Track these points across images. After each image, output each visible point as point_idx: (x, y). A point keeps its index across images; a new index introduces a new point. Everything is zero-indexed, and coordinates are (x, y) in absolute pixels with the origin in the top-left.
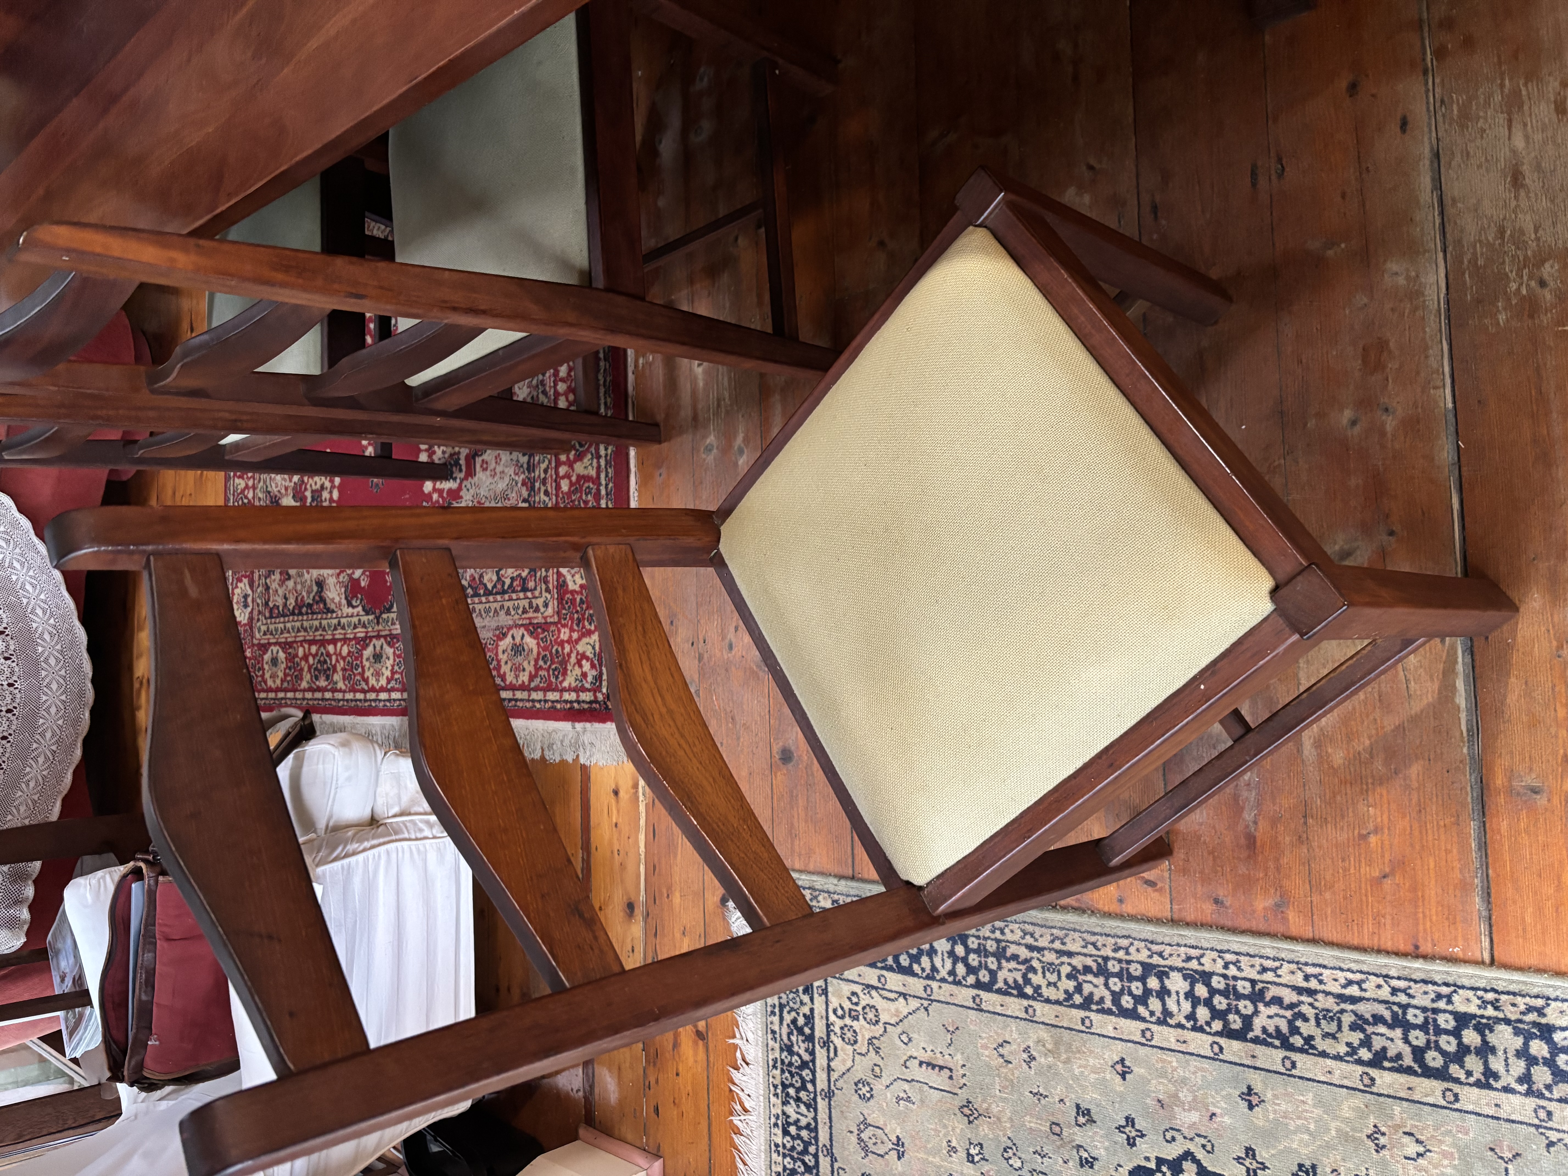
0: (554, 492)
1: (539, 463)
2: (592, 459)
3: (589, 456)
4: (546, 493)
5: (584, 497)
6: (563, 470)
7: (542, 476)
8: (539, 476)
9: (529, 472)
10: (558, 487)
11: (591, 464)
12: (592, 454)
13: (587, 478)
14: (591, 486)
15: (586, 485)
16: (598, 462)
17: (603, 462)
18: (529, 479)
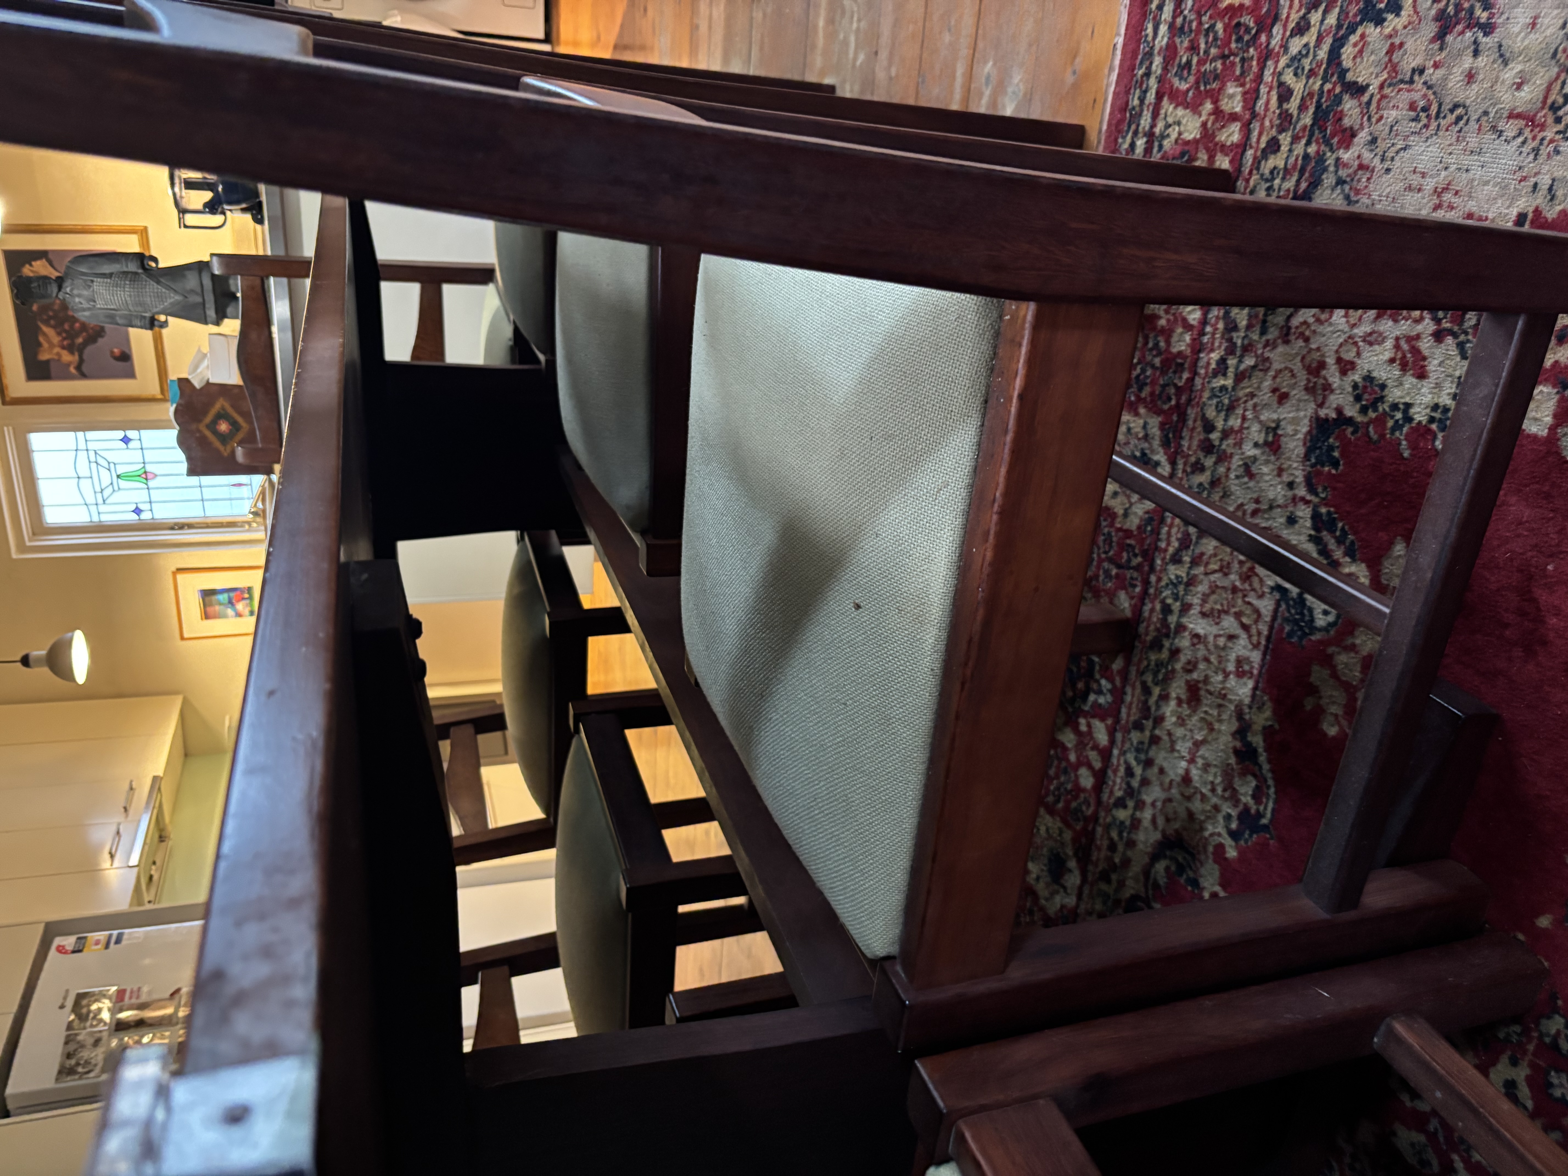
0: (1263, 90)
1: (1287, 172)
2: (1163, 137)
3: (1167, 143)
4: (1285, 94)
5: (1195, 60)
6: (1232, 134)
7: (1285, 139)
8: (1295, 139)
9: (1320, 159)
10: (1251, 98)
11: (1168, 126)
12: (1161, 147)
13: (1179, 99)
14: (1176, 82)
15: (1184, 86)
16: (1153, 126)
17: (1145, 121)
18: (1327, 143)
